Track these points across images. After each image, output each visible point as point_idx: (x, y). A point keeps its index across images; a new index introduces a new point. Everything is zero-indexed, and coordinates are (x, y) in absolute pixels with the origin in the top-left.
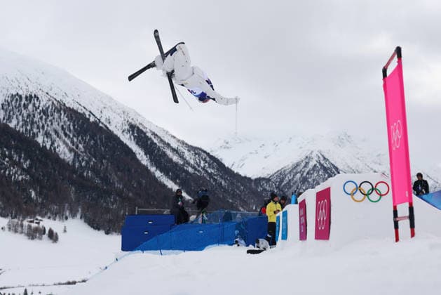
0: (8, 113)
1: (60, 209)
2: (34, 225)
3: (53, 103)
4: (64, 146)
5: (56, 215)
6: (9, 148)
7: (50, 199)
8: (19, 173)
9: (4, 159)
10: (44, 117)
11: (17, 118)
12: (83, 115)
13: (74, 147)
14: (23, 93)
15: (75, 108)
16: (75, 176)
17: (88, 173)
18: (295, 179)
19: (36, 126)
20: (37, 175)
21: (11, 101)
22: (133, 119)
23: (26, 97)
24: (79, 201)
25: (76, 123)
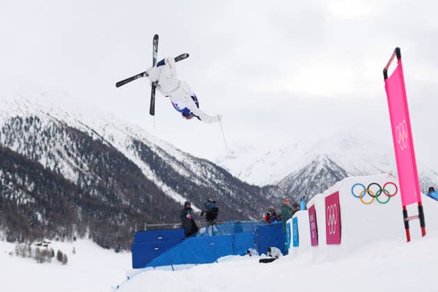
0: (9, 136)
1: (67, 230)
2: (42, 248)
3: (54, 124)
4: (68, 166)
5: (64, 236)
6: (12, 172)
7: (56, 220)
8: (24, 196)
9: (8, 184)
10: (46, 138)
11: (19, 141)
12: (84, 135)
13: (79, 167)
14: (24, 116)
15: (77, 128)
16: (81, 196)
17: (94, 191)
18: (303, 185)
19: (38, 148)
20: (42, 198)
21: (12, 124)
22: (136, 135)
23: (27, 120)
24: (86, 221)
25: (79, 142)
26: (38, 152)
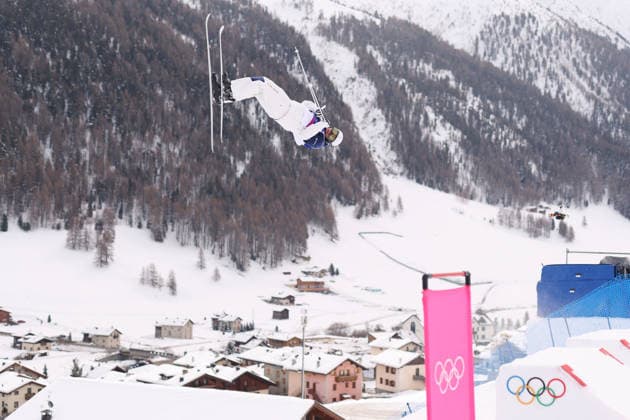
0: (490, 46)
1: (575, 190)
2: (537, 216)
3: (558, 24)
4: (579, 91)
5: (570, 199)
6: (495, 99)
7: (558, 175)
8: (511, 136)
9: (488, 118)
10: (545, 48)
11: (505, 53)
12: (605, 41)
14: (511, 12)
15: (593, 30)
16: (596, 138)
17: (617, 131)
19: (533, 63)
20: (537, 139)
21: (494, 27)
23: (517, 18)
24: (604, 177)
25: (595, 53)
26: (533, 69)
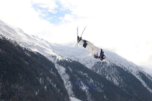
0: (96, 68)
3: (111, 64)
4: (116, 80)
6: (97, 81)
8: (100, 89)
9: (95, 84)
10: (108, 70)
11: (99, 70)
12: (122, 69)
13: (119, 80)
15: (119, 66)
16: (120, 91)
17: (124, 89)
20: (106, 90)
21: (97, 64)
22: (140, 70)
23: (102, 63)
24: (121, 100)
25: (120, 72)
26: (105, 74)
